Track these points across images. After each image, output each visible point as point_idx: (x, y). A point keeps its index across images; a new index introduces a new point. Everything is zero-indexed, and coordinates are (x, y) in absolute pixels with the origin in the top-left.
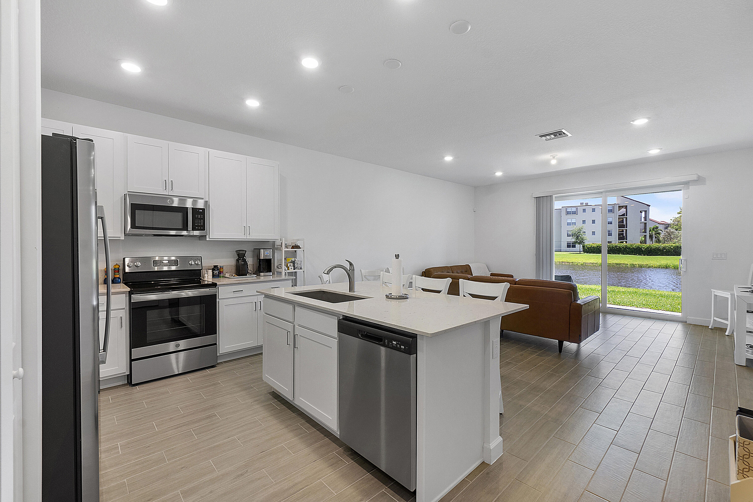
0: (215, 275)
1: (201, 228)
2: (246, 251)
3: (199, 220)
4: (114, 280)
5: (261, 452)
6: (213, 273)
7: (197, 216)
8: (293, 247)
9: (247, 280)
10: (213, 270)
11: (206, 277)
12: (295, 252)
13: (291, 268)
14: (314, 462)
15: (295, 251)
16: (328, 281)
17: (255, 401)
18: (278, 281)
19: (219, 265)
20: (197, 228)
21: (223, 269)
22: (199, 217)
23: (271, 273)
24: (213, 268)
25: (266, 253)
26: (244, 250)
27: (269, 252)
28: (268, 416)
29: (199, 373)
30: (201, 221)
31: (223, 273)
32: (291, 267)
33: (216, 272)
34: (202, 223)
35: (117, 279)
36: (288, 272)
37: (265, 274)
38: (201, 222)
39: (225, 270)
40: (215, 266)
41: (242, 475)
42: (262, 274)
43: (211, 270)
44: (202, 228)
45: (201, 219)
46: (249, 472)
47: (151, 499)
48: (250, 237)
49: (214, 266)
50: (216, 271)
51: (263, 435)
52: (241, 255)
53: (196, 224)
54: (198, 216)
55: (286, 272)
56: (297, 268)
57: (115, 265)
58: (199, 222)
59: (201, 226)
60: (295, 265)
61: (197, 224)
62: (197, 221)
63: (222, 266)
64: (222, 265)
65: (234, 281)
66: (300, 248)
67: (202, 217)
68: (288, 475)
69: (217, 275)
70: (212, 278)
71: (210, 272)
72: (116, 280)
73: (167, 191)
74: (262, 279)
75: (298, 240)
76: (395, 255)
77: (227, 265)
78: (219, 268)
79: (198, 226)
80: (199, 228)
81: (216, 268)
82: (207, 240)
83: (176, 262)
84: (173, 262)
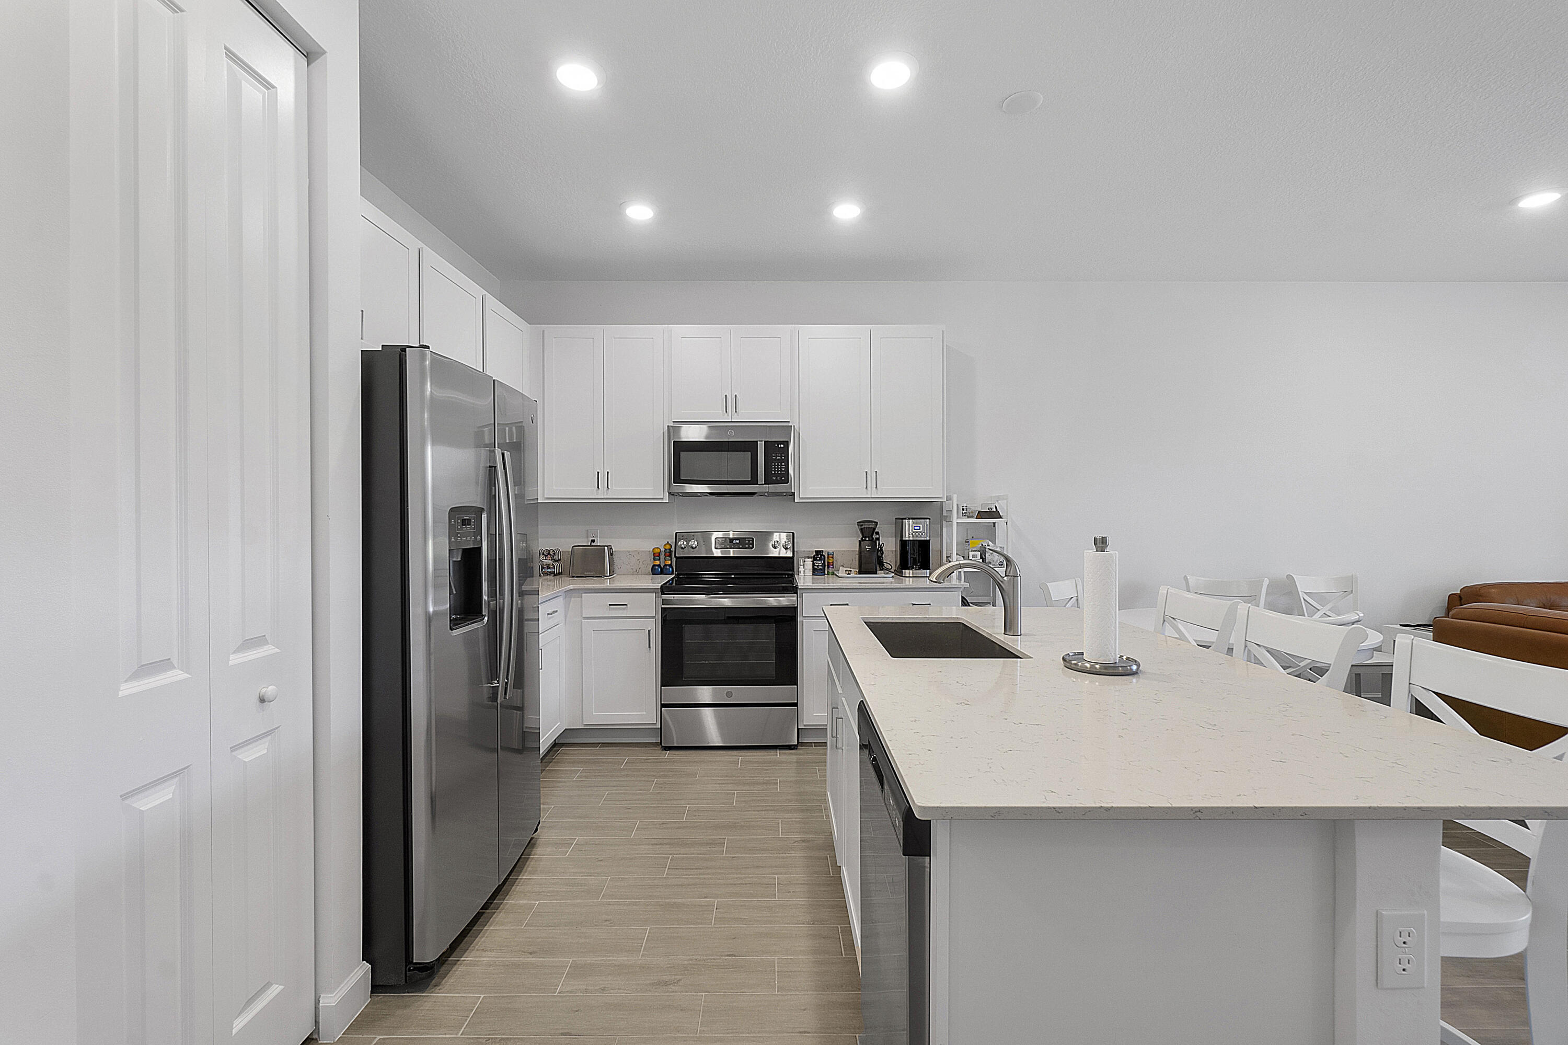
0: (816, 569)
1: (781, 478)
2: (877, 522)
3: (778, 464)
4: (664, 569)
5: (729, 953)
6: (814, 565)
7: (774, 456)
8: (981, 515)
9: (883, 583)
10: (814, 559)
11: (802, 572)
12: (994, 526)
14: (800, 1032)
15: (994, 523)
16: (1075, 598)
17: (803, 841)
18: (927, 590)
19: (826, 549)
20: (774, 478)
21: (833, 558)
22: (778, 458)
23: (928, 571)
24: (814, 556)
25: (916, 528)
26: (872, 522)
27: (921, 526)
28: (803, 882)
29: (762, 754)
30: (781, 465)
31: (833, 565)
33: (819, 563)
34: (783, 469)
35: (657, 567)
36: (964, 572)
37: (916, 573)
38: (781, 468)
39: (838, 560)
40: (817, 552)
41: (666, 984)
42: (907, 572)
43: (811, 560)
44: (784, 478)
45: (780, 461)
46: (679, 986)
47: (535, 952)
48: (879, 493)
49: (815, 551)
50: (818, 561)
51: (759, 919)
52: (868, 532)
53: (773, 472)
54: (776, 457)
57: (665, 545)
58: (778, 468)
59: (781, 475)
60: (987, 556)
61: (775, 471)
62: (775, 465)
63: (831, 552)
64: (830, 550)
65: (850, 583)
66: (1001, 518)
67: (783, 458)
68: (733, 1033)
69: (820, 569)
70: (813, 575)
71: (809, 562)
72: (666, 569)
73: (728, 415)
74: (909, 582)
75: (998, 498)
76: (1095, 538)
77: (844, 551)
78: (824, 556)
79: (775, 475)
80: (779, 479)
81: (820, 555)
82: (796, 501)
83: (751, 542)
84: (747, 542)
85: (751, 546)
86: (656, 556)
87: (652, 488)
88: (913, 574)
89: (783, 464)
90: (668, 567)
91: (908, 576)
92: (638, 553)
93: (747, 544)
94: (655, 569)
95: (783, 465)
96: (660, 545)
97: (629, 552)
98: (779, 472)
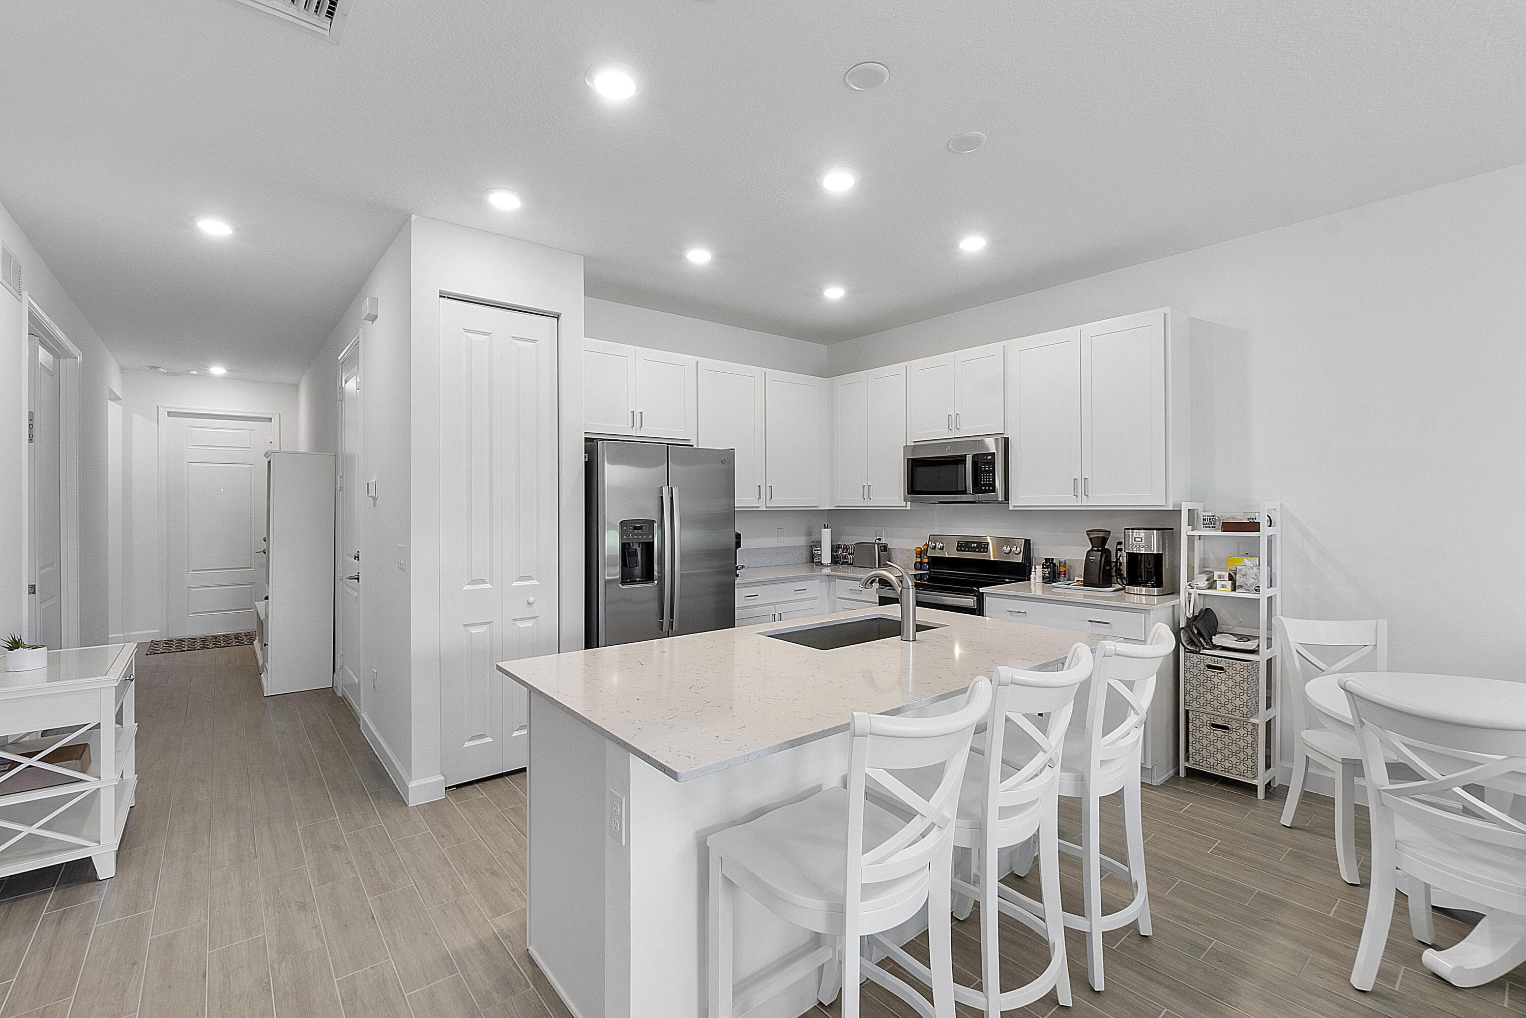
0: (1047, 576)
1: (989, 488)
3: (986, 475)
4: (923, 566)
6: (1044, 572)
7: (982, 468)
8: (1228, 527)
11: (1033, 579)
13: (1223, 586)
20: (983, 488)
21: (1065, 566)
23: (1163, 590)
24: (1046, 563)
25: (1136, 539)
26: (1102, 531)
27: (1152, 538)
30: (989, 476)
31: (1065, 574)
32: (1224, 583)
33: (1048, 571)
34: (991, 479)
37: (1149, 591)
38: (989, 478)
40: (1048, 560)
42: (1136, 589)
43: (1043, 565)
44: (991, 488)
45: (989, 471)
48: (1090, 500)
49: (1046, 559)
50: (1048, 568)
52: (1099, 541)
53: (982, 482)
54: (985, 468)
55: (1190, 594)
56: (1241, 587)
57: (924, 546)
58: (986, 478)
59: (989, 485)
60: (1238, 577)
62: (984, 476)
63: (1062, 561)
64: (1062, 558)
66: (1261, 531)
67: (991, 469)
70: (1042, 583)
71: (1041, 567)
73: (952, 432)
77: (1073, 560)
78: (1055, 564)
79: (985, 485)
80: (987, 488)
81: (1049, 562)
82: (1010, 509)
83: (986, 546)
84: (983, 546)
85: (986, 550)
86: (920, 553)
87: (898, 498)
88: (1145, 592)
89: (991, 474)
90: (925, 564)
91: (1136, 593)
92: (908, 551)
93: (982, 548)
94: (917, 565)
95: (991, 476)
96: (921, 545)
97: (902, 549)
98: (988, 482)
